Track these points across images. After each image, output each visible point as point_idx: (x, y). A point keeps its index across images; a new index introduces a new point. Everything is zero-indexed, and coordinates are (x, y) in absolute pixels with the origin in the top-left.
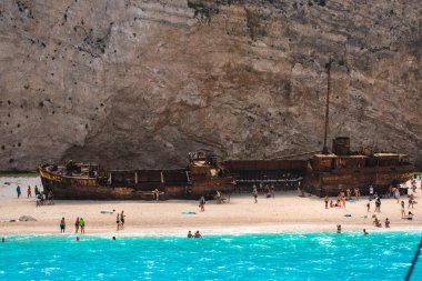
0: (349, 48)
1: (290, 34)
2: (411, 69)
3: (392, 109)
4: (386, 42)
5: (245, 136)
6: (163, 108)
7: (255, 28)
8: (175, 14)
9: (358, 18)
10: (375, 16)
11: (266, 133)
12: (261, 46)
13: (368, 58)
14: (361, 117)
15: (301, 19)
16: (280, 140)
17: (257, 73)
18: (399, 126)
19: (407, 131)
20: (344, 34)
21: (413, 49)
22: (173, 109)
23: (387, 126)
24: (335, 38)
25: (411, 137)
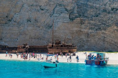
0: (102, 25)
1: (89, 23)
2: (116, 30)
3: (112, 39)
4: (110, 24)
5: (79, 45)
6: (64, 39)
7: (82, 23)
8: (66, 21)
9: (105, 19)
10: (108, 18)
11: (83, 44)
12: (83, 26)
13: (106, 27)
14: (104, 41)
15: (92, 20)
16: (86, 46)
17: (82, 32)
18: (113, 43)
20: (101, 22)
21: (116, 25)
22: (66, 40)
23: (110, 43)
24: (99, 23)
25: (116, 45)
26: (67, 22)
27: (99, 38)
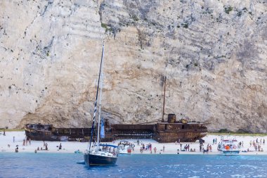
0: (202, 56)
1: (165, 45)
2: (238, 70)
3: (227, 95)
4: (224, 53)
5: (135, 109)
6: (84, 90)
7: (143, 41)
8: (93, 32)
9: (208, 36)
10: (218, 36)
11: (148, 108)
12: (147, 52)
13: (212, 62)
14: (208, 99)
15: (172, 35)
16: (157, 112)
17: (144, 69)
18: (231, 105)
19: (235, 108)
20: (199, 46)
21: (240, 58)
22: (90, 91)
23: (224, 105)
24: (195, 49)
25: (237, 112)
26: (98, 36)
27: (193, 92)
